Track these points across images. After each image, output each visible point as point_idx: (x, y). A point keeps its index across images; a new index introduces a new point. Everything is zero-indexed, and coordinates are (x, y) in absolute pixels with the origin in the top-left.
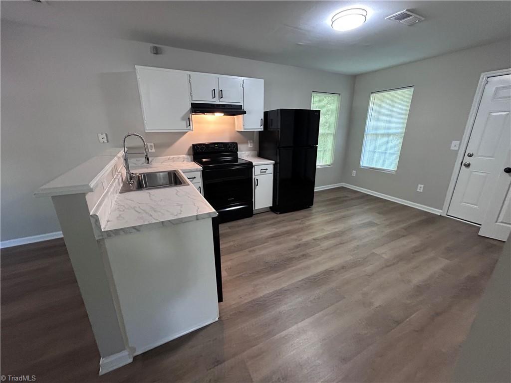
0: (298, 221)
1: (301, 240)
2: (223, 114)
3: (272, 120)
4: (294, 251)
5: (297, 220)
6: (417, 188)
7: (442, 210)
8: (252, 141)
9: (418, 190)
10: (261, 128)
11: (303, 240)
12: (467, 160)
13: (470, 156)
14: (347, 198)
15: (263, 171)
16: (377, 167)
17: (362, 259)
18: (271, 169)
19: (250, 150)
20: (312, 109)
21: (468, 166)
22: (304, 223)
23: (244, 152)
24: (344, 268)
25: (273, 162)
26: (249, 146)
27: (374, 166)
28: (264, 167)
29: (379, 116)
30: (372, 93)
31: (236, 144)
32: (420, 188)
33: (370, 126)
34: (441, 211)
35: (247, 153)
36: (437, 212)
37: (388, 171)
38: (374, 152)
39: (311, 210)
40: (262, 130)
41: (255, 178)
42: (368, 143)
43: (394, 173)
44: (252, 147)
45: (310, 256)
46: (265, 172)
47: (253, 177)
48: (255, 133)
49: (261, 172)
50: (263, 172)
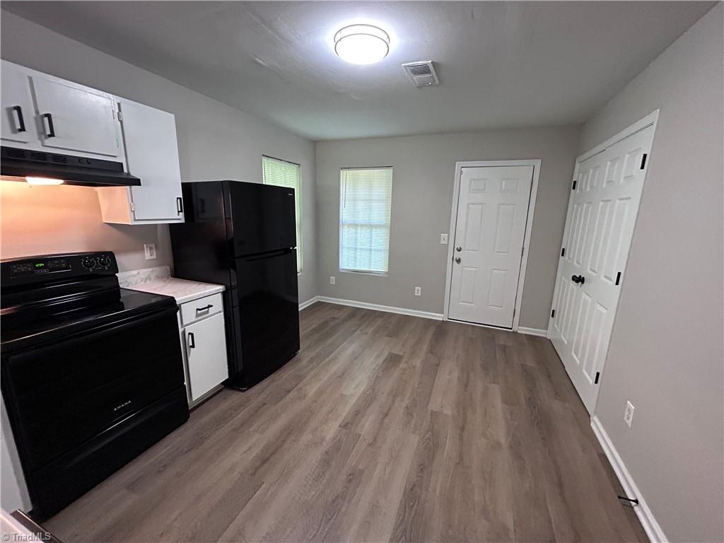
0: (291, 395)
1: (323, 439)
2: (62, 181)
3: (203, 201)
4: (327, 475)
5: (289, 391)
6: (414, 292)
7: (443, 313)
8: (153, 245)
9: (416, 294)
10: (180, 218)
11: (327, 439)
12: (457, 255)
13: (459, 250)
14: (337, 321)
15: (203, 312)
16: (362, 269)
17: (430, 433)
18: (218, 303)
19: (149, 264)
20: (264, 183)
21: (459, 261)
22: (305, 395)
23: (135, 272)
24: (423, 468)
25: (220, 288)
26: (147, 255)
27: (358, 268)
28: (203, 303)
29: (355, 200)
30: (342, 169)
31: (111, 255)
32: (418, 291)
33: (345, 214)
34: (442, 315)
35: (145, 272)
36: (439, 317)
37: (378, 273)
38: (356, 249)
39: (299, 360)
40: (183, 221)
41: (184, 332)
42: (346, 236)
43: (386, 276)
44: (154, 257)
45: (362, 472)
46: (207, 312)
47: (181, 330)
48: (159, 228)
49: (197, 316)
50: (201, 314)
